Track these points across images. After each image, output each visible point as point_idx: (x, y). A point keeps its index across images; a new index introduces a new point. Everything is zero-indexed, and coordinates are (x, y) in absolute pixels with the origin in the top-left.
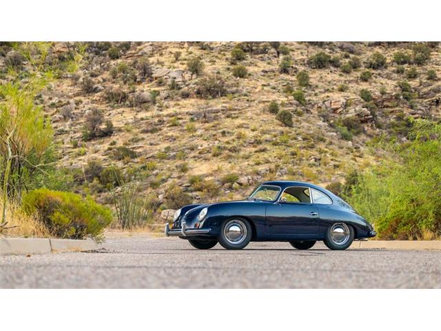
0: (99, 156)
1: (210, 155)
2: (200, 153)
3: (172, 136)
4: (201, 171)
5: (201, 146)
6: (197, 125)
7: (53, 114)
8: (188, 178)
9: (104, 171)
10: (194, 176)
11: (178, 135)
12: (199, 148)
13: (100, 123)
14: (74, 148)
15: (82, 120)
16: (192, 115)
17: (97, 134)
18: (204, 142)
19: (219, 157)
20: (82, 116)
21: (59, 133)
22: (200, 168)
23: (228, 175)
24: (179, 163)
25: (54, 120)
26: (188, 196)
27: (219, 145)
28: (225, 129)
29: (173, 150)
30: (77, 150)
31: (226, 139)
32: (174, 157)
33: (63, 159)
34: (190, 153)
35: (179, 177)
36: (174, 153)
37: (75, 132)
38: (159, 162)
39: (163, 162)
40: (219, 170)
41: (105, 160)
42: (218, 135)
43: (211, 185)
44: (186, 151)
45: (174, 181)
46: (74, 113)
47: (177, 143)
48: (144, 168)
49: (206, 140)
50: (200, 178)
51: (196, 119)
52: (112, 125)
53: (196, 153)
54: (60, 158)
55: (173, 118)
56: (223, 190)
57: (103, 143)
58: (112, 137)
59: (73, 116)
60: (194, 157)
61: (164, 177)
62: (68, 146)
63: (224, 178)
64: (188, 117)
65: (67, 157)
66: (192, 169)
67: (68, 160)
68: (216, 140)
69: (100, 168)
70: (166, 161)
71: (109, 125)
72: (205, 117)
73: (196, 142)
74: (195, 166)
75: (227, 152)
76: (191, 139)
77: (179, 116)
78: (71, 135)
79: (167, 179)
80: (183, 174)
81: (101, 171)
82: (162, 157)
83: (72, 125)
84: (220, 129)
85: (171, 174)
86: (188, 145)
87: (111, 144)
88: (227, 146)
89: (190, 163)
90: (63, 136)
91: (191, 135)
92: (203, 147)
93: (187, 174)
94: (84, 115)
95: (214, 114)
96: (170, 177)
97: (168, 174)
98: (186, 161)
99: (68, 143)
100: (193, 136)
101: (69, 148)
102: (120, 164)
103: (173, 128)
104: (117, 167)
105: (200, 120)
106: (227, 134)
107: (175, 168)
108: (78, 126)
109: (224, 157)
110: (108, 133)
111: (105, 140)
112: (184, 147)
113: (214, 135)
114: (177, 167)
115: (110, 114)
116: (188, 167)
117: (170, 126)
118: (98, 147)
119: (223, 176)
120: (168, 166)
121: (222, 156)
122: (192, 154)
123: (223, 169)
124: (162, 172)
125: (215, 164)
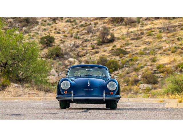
0: (106, 54)
1: (170, 52)
2: (164, 51)
3: (148, 41)
4: (164, 61)
5: (165, 47)
6: (163, 35)
7: (81, 31)
8: (156, 65)
9: (108, 62)
10: (160, 65)
11: (152, 41)
12: (164, 48)
13: (108, 35)
14: (92, 49)
15: (98, 34)
16: (160, 29)
17: (106, 41)
18: (167, 44)
19: (175, 53)
20: (98, 31)
21: (85, 41)
22: (164, 60)
23: (180, 64)
24: (152, 57)
25: (82, 34)
26: (156, 76)
27: (176, 46)
28: (180, 37)
29: (148, 50)
30: (94, 51)
31: (180, 43)
32: (149, 54)
33: (86, 56)
34: (158, 51)
35: (151, 65)
36: (149, 51)
37: (93, 40)
38: (140, 57)
39: (142, 57)
40: (175, 61)
41: (109, 56)
42: (175, 40)
43: (169, 70)
44: (156, 50)
45: (148, 68)
46: (93, 30)
47: (151, 46)
48: (131, 60)
49: (168, 43)
50: (163, 66)
51: (162, 31)
52: (114, 36)
53: (162, 51)
54: (85, 55)
55: (150, 31)
56: (176, 72)
57: (108, 46)
58: (114, 43)
59: (93, 31)
60: (161, 53)
61: (142, 65)
62: (89, 48)
63: (177, 65)
64: (158, 31)
65: (88, 54)
66: (159, 60)
67: (89, 56)
68: (174, 43)
69: (106, 61)
70: (144, 56)
71: (113, 36)
72: (168, 30)
73: (162, 44)
74: (161, 58)
75: (180, 50)
76: (159, 43)
77: (153, 30)
78: (91, 42)
79: (144, 66)
80: (153, 63)
81: (107, 62)
82: (142, 54)
83: (92, 36)
84: (176, 37)
85: (146, 64)
86: (157, 47)
87: (113, 47)
88: (180, 46)
89: (158, 57)
90: (87, 43)
91: (159, 40)
92: (166, 48)
93: (155, 63)
94: (99, 31)
95: (174, 28)
96: (145, 65)
97: (145, 63)
98: (156, 56)
99: (89, 47)
100: (161, 41)
101: (90, 49)
102: (118, 58)
103: (149, 37)
104: (116, 60)
105: (165, 32)
106: (180, 39)
107: (149, 60)
108: (95, 37)
109: (178, 53)
110: (112, 41)
111: (110, 44)
112: (155, 48)
113: (173, 40)
114: (150, 59)
115: (113, 30)
116: (156, 59)
117: (147, 36)
118: (106, 48)
119: (176, 64)
120: (145, 58)
121: (177, 52)
122: (159, 52)
123: (177, 60)
124: (141, 62)
125: (173, 57)
